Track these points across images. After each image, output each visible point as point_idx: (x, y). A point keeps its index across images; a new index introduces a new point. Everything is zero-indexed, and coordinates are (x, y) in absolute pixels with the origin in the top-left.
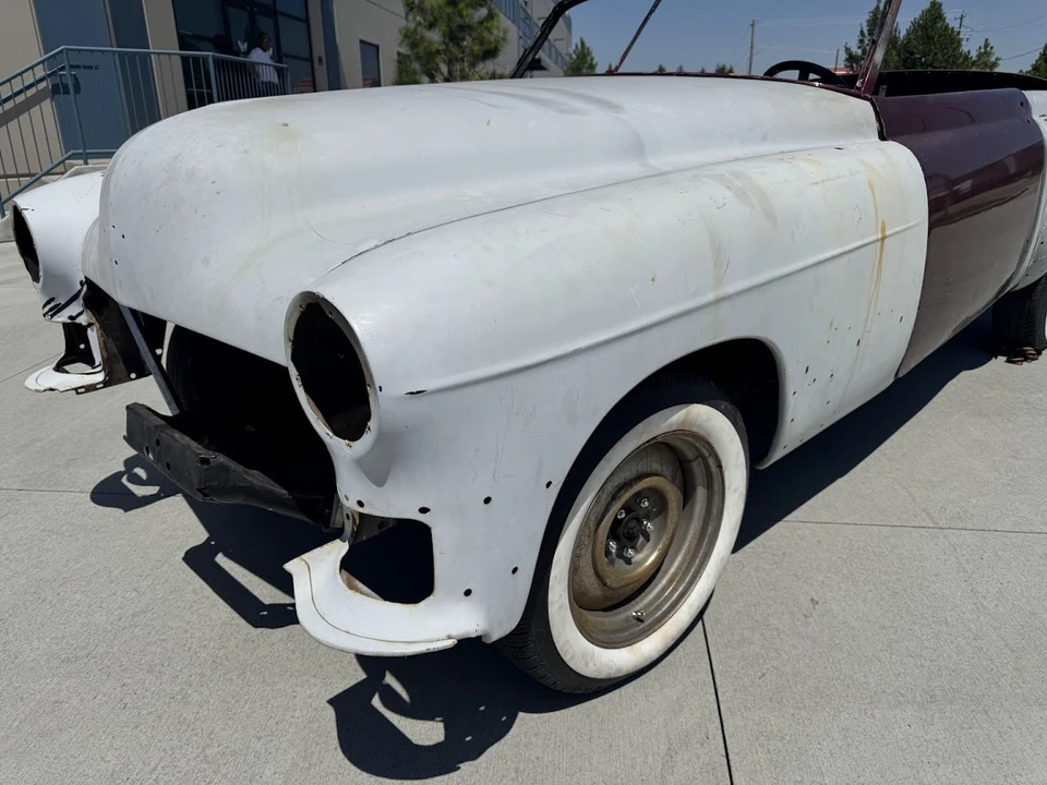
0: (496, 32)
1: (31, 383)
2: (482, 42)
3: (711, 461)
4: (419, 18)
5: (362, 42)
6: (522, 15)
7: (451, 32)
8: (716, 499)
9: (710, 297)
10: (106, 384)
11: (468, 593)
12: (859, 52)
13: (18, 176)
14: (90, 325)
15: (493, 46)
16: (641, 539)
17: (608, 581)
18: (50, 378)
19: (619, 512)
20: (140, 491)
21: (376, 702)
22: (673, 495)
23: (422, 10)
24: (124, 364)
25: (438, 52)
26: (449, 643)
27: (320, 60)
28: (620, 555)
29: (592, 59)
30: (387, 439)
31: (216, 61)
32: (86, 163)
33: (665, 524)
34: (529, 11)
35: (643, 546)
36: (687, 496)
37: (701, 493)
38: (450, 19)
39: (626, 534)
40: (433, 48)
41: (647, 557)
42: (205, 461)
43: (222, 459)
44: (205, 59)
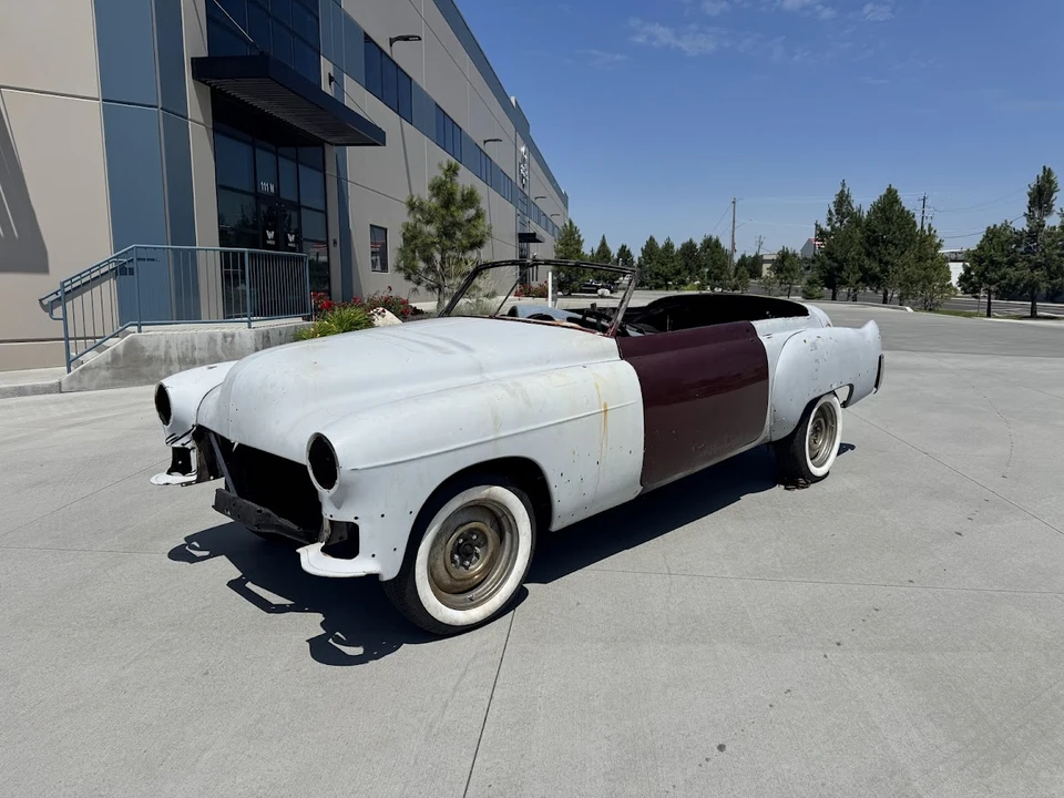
0: (482, 228)
1: (153, 480)
2: (469, 236)
3: (509, 517)
4: (418, 216)
5: (371, 225)
6: (520, 195)
7: (445, 227)
8: (515, 538)
9: (491, 437)
10: (198, 481)
11: (373, 556)
12: (829, 228)
13: (86, 338)
14: (193, 448)
15: (478, 239)
16: (474, 558)
17: (453, 575)
18: (164, 478)
19: (458, 539)
20: (198, 554)
21: (331, 641)
22: (491, 534)
23: (422, 210)
24: (209, 471)
25: (434, 243)
26: (364, 574)
27: (335, 242)
28: (462, 564)
29: (579, 236)
30: (344, 487)
31: (251, 254)
32: (140, 331)
33: (487, 550)
34: (526, 192)
35: (476, 561)
36: (502, 538)
37: (508, 535)
38: (443, 217)
39: (464, 551)
40: (429, 240)
41: (477, 567)
42: (260, 511)
43: (267, 510)
44: (242, 254)
